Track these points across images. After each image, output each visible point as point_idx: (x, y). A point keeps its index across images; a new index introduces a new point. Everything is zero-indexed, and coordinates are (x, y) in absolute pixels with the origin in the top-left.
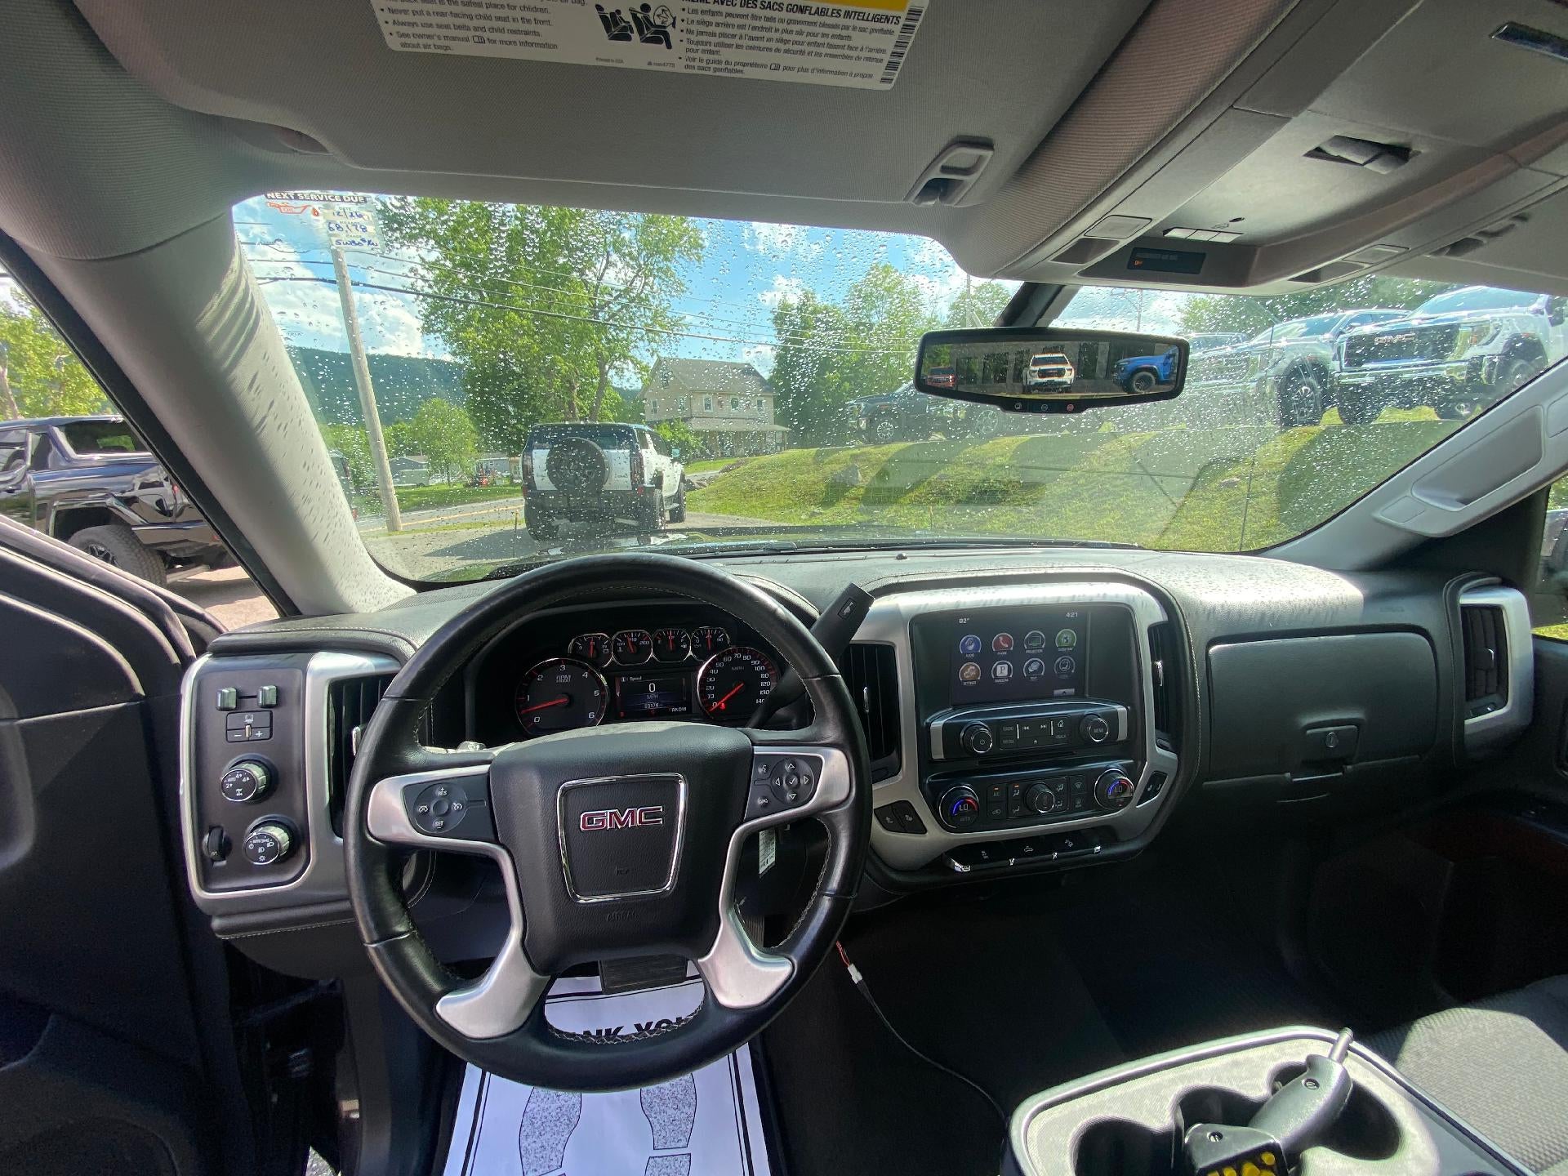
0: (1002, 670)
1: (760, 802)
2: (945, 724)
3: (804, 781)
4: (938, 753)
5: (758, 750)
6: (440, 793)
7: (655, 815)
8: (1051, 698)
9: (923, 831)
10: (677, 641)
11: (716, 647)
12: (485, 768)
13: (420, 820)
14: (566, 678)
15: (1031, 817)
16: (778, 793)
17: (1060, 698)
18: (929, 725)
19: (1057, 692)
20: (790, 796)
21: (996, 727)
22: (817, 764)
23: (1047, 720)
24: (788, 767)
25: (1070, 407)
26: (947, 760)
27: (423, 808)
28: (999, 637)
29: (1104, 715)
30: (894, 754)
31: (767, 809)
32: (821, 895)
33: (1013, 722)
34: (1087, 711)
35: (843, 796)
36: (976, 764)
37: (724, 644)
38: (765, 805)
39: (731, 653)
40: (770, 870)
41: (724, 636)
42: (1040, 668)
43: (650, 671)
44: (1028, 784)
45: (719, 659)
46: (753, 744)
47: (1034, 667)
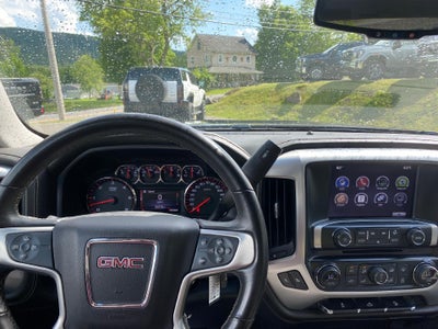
0: (361, 199)
1: (201, 261)
2: (323, 229)
3: (227, 251)
4: (318, 243)
5: (203, 231)
6: (26, 239)
7: (141, 263)
8: (391, 217)
9: (306, 288)
10: (174, 173)
11: (196, 177)
12: (51, 228)
13: (13, 253)
14: (115, 189)
15: (372, 285)
16: (212, 256)
17: (396, 217)
18: (313, 228)
19: (395, 214)
20: (218, 259)
21: (355, 232)
22: (236, 242)
23: (387, 230)
24: (219, 243)
25: (412, 35)
26: (323, 248)
27: (15, 247)
28: (361, 179)
29: (424, 230)
30: (292, 243)
31: (204, 266)
32: (232, 317)
33: (365, 230)
34: (412, 226)
35: (250, 262)
36: (340, 252)
37: (200, 176)
38: (204, 263)
39: (204, 181)
40: (215, 303)
41: (200, 171)
42: (385, 199)
43: (159, 188)
44: (372, 267)
45: (197, 183)
46: (201, 227)
47: (381, 198)
